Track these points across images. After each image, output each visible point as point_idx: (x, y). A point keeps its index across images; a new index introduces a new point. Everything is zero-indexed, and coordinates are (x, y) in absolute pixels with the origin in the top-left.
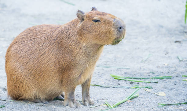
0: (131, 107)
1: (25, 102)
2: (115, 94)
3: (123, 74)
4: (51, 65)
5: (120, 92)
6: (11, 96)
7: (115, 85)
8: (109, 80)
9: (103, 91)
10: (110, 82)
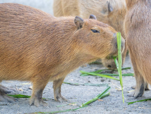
0: (101, 106)
2: (85, 92)
5: (91, 90)
7: (85, 82)
9: (72, 89)
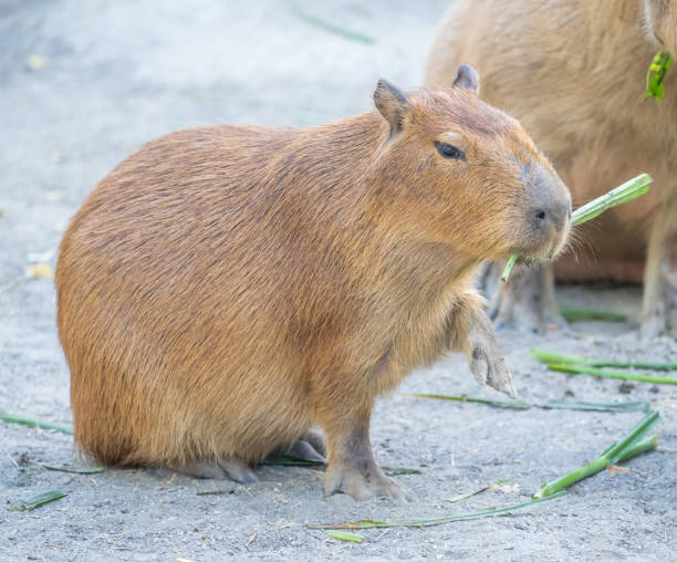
0: (621, 494)
1: (152, 479)
2: (552, 437)
3: (586, 351)
4: (253, 308)
5: (576, 427)
6: (92, 450)
7: (552, 396)
8: (528, 376)
9: (500, 424)
10: (532, 387)
